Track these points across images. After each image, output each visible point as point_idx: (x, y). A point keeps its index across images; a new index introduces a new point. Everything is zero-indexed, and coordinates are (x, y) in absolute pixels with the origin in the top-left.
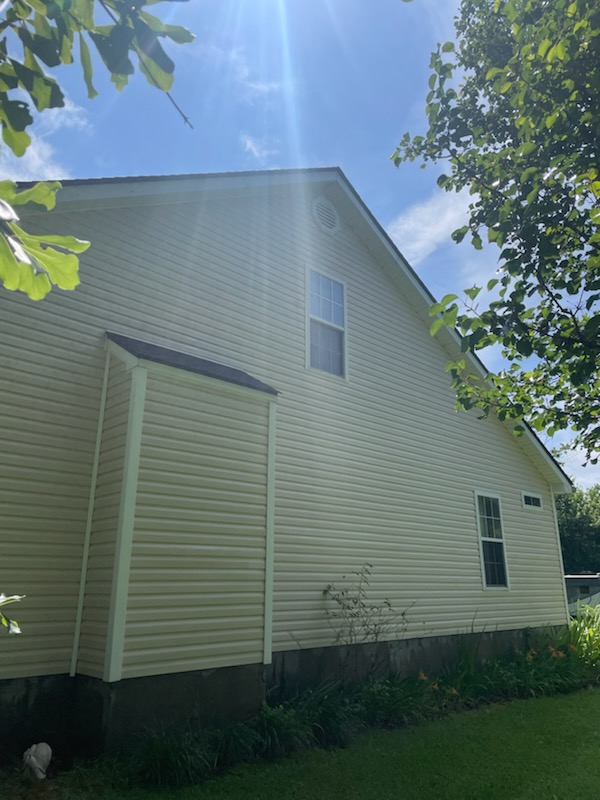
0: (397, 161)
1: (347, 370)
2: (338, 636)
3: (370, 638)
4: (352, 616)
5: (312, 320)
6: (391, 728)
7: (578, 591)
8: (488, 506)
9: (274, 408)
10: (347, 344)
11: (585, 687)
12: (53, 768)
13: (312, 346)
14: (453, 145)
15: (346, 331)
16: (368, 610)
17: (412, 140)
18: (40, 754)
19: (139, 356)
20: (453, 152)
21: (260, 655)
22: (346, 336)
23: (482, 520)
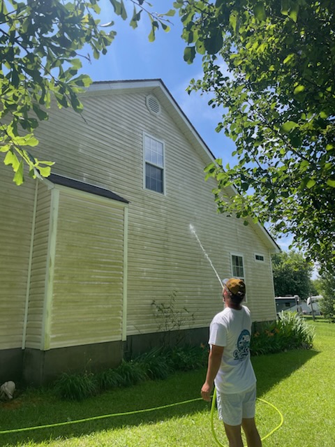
0: (189, 92)
1: (165, 190)
2: (159, 328)
3: (176, 328)
4: (167, 317)
5: (146, 163)
6: (186, 371)
7: (284, 305)
8: (237, 261)
9: (126, 210)
10: (165, 175)
11: (283, 350)
12: (16, 394)
13: (146, 177)
14: (216, 85)
15: (165, 169)
16: (175, 314)
17: (196, 82)
18: (10, 386)
19: (54, 183)
20: (216, 88)
21: (120, 336)
22: (165, 172)
23: (234, 268)
